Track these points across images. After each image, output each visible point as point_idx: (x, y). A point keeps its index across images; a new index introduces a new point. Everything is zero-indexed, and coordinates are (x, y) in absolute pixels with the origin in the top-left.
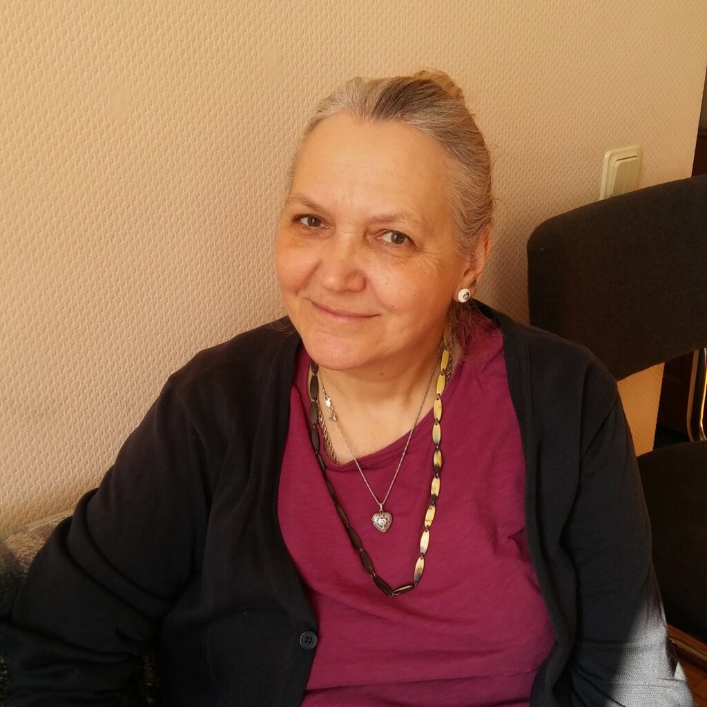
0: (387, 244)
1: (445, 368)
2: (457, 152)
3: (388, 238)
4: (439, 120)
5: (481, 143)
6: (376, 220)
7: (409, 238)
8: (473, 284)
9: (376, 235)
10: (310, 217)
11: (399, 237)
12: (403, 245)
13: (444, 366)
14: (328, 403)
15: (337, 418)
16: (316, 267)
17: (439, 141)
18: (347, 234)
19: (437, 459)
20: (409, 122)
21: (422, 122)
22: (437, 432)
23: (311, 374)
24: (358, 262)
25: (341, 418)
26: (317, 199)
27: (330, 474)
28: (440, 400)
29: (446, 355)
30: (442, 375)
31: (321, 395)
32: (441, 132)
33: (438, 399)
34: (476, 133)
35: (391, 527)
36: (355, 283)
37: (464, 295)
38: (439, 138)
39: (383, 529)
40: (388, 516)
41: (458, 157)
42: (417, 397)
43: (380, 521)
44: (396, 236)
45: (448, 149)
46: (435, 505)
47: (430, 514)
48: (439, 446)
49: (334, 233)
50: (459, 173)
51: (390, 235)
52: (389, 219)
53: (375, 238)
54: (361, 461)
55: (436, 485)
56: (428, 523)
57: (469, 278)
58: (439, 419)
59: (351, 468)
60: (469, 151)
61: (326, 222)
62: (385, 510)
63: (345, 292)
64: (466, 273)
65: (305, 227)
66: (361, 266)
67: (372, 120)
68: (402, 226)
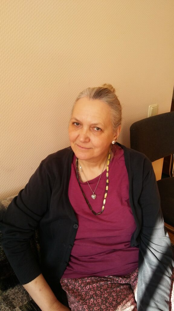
0: (95, 131)
3: (95, 129)
4: (109, 99)
5: (119, 104)
6: (93, 125)
7: (101, 129)
8: (116, 139)
10: (76, 123)
11: (98, 129)
12: (99, 131)
13: (109, 158)
14: (81, 167)
16: (78, 136)
18: (85, 128)
19: (107, 181)
22: (107, 174)
23: (76, 160)
24: (88, 135)
25: (84, 171)
26: (78, 118)
27: (81, 185)
29: (110, 155)
31: (79, 166)
33: (108, 166)
35: (96, 198)
36: (87, 140)
37: (114, 142)
39: (94, 199)
40: (95, 195)
41: (113, 108)
42: (102, 166)
43: (93, 197)
46: (107, 193)
47: (106, 195)
48: (108, 178)
49: (82, 127)
50: (113, 112)
52: (96, 124)
53: (92, 129)
54: (89, 182)
55: (107, 187)
56: (105, 197)
57: (115, 138)
58: (108, 171)
59: (86, 183)
60: (116, 107)
61: (80, 124)
62: (94, 194)
63: (85, 142)
64: (114, 137)
65: (75, 126)
66: (89, 136)
67: (92, 99)
68: (99, 126)
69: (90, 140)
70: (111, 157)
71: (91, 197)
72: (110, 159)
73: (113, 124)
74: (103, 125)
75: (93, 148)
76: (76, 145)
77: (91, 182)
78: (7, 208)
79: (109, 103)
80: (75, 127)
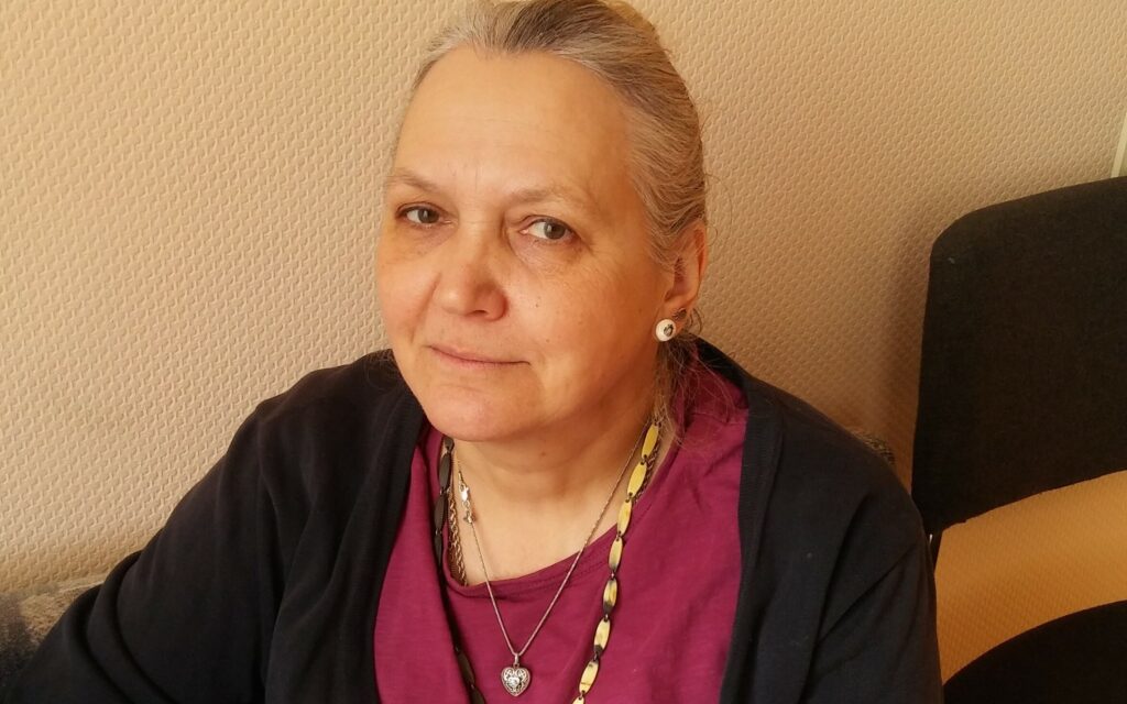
0: (538, 240)
1: (648, 454)
2: (639, 98)
3: (539, 231)
4: (607, 49)
5: (680, 89)
7: (571, 230)
8: (680, 315)
9: (521, 226)
10: (422, 209)
11: (557, 229)
12: (561, 241)
13: (647, 450)
14: (464, 495)
15: (474, 518)
16: (434, 287)
17: (609, 79)
18: (473, 224)
19: (610, 594)
20: (562, 52)
21: (579, 51)
22: (617, 548)
24: (493, 271)
25: (480, 519)
26: (426, 173)
27: (453, 597)
28: (630, 503)
29: (652, 434)
30: (642, 464)
32: (612, 66)
33: (627, 501)
34: (672, 75)
37: (665, 330)
38: (610, 75)
39: (515, 692)
40: (524, 674)
42: (596, 500)
43: (514, 678)
44: (549, 228)
45: (626, 92)
46: (599, 660)
47: (590, 674)
48: (617, 574)
49: (457, 228)
50: (645, 129)
51: (542, 225)
52: (533, 197)
53: (519, 232)
54: (497, 586)
55: (603, 630)
56: (584, 687)
57: (675, 304)
58: (623, 532)
59: (479, 593)
60: (660, 97)
61: (445, 213)
62: (522, 665)
64: (670, 297)
65: (415, 226)
66: (498, 277)
67: (504, 53)
68: (557, 208)
69: (504, 306)
70: (658, 444)
71: (500, 678)
72: (655, 452)
73: (650, 204)
74: (579, 201)
75: (528, 357)
76: (429, 351)
77: (507, 592)
78: (38, 644)
79: (609, 69)
80: (417, 234)
